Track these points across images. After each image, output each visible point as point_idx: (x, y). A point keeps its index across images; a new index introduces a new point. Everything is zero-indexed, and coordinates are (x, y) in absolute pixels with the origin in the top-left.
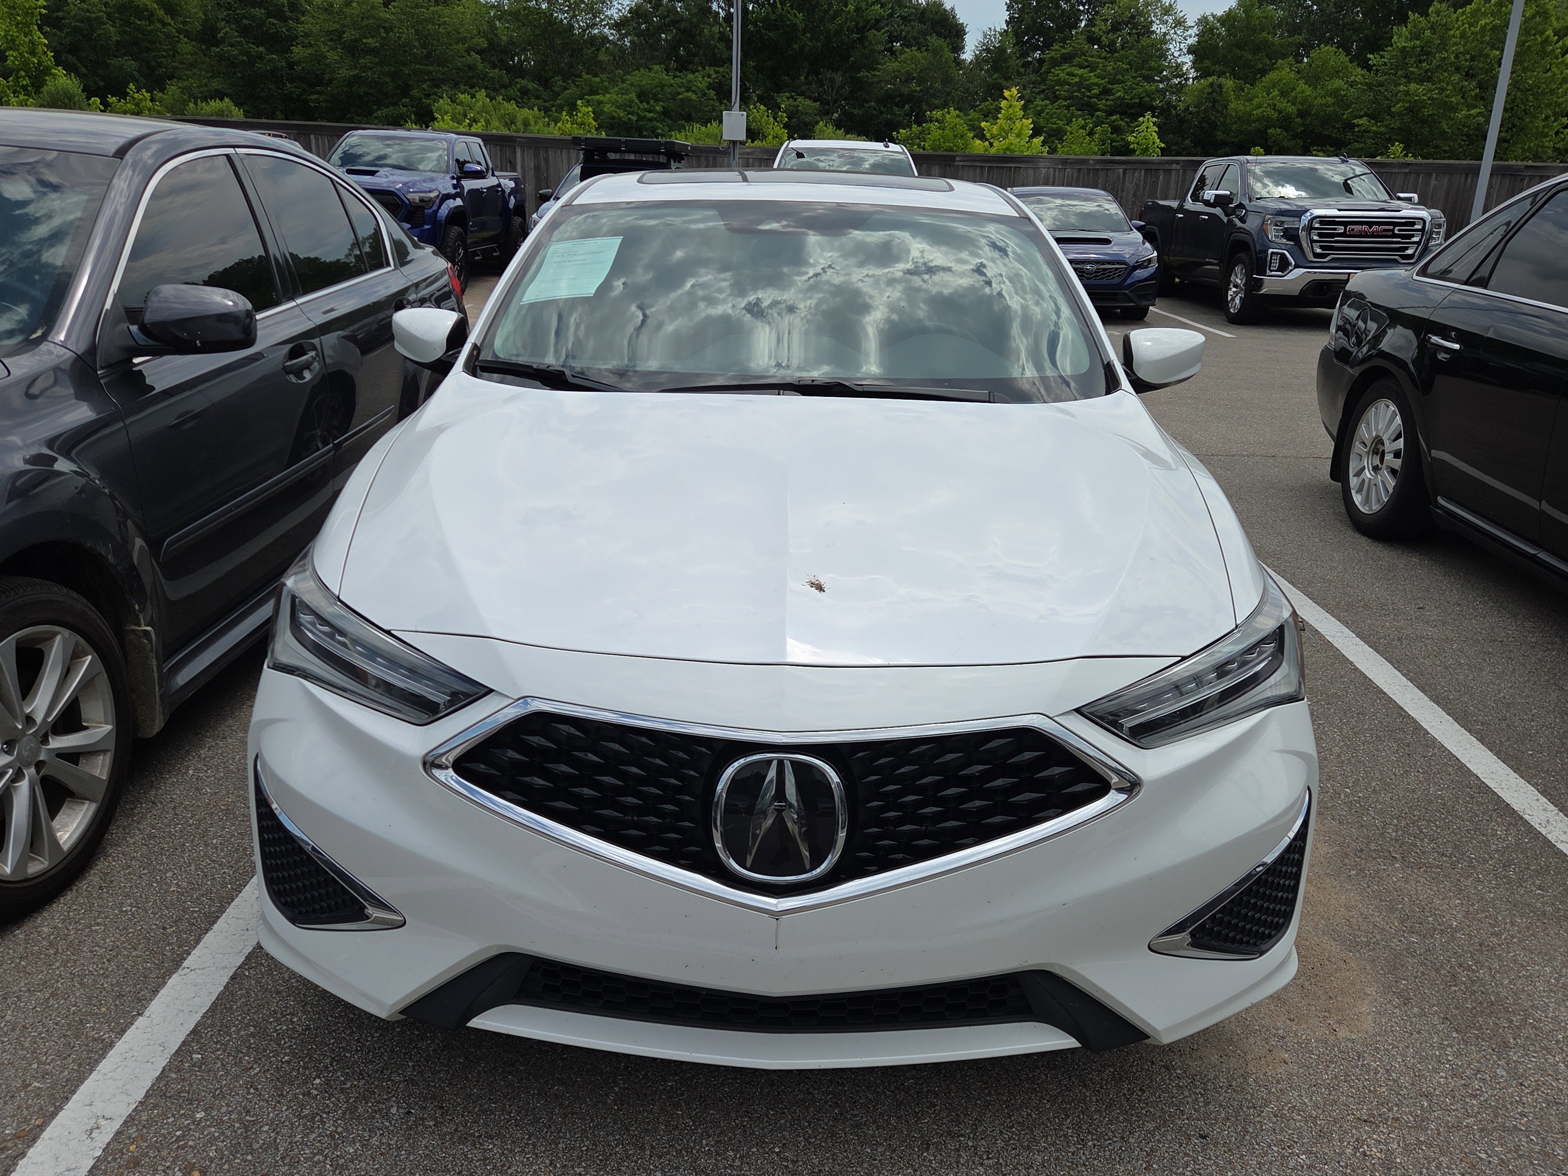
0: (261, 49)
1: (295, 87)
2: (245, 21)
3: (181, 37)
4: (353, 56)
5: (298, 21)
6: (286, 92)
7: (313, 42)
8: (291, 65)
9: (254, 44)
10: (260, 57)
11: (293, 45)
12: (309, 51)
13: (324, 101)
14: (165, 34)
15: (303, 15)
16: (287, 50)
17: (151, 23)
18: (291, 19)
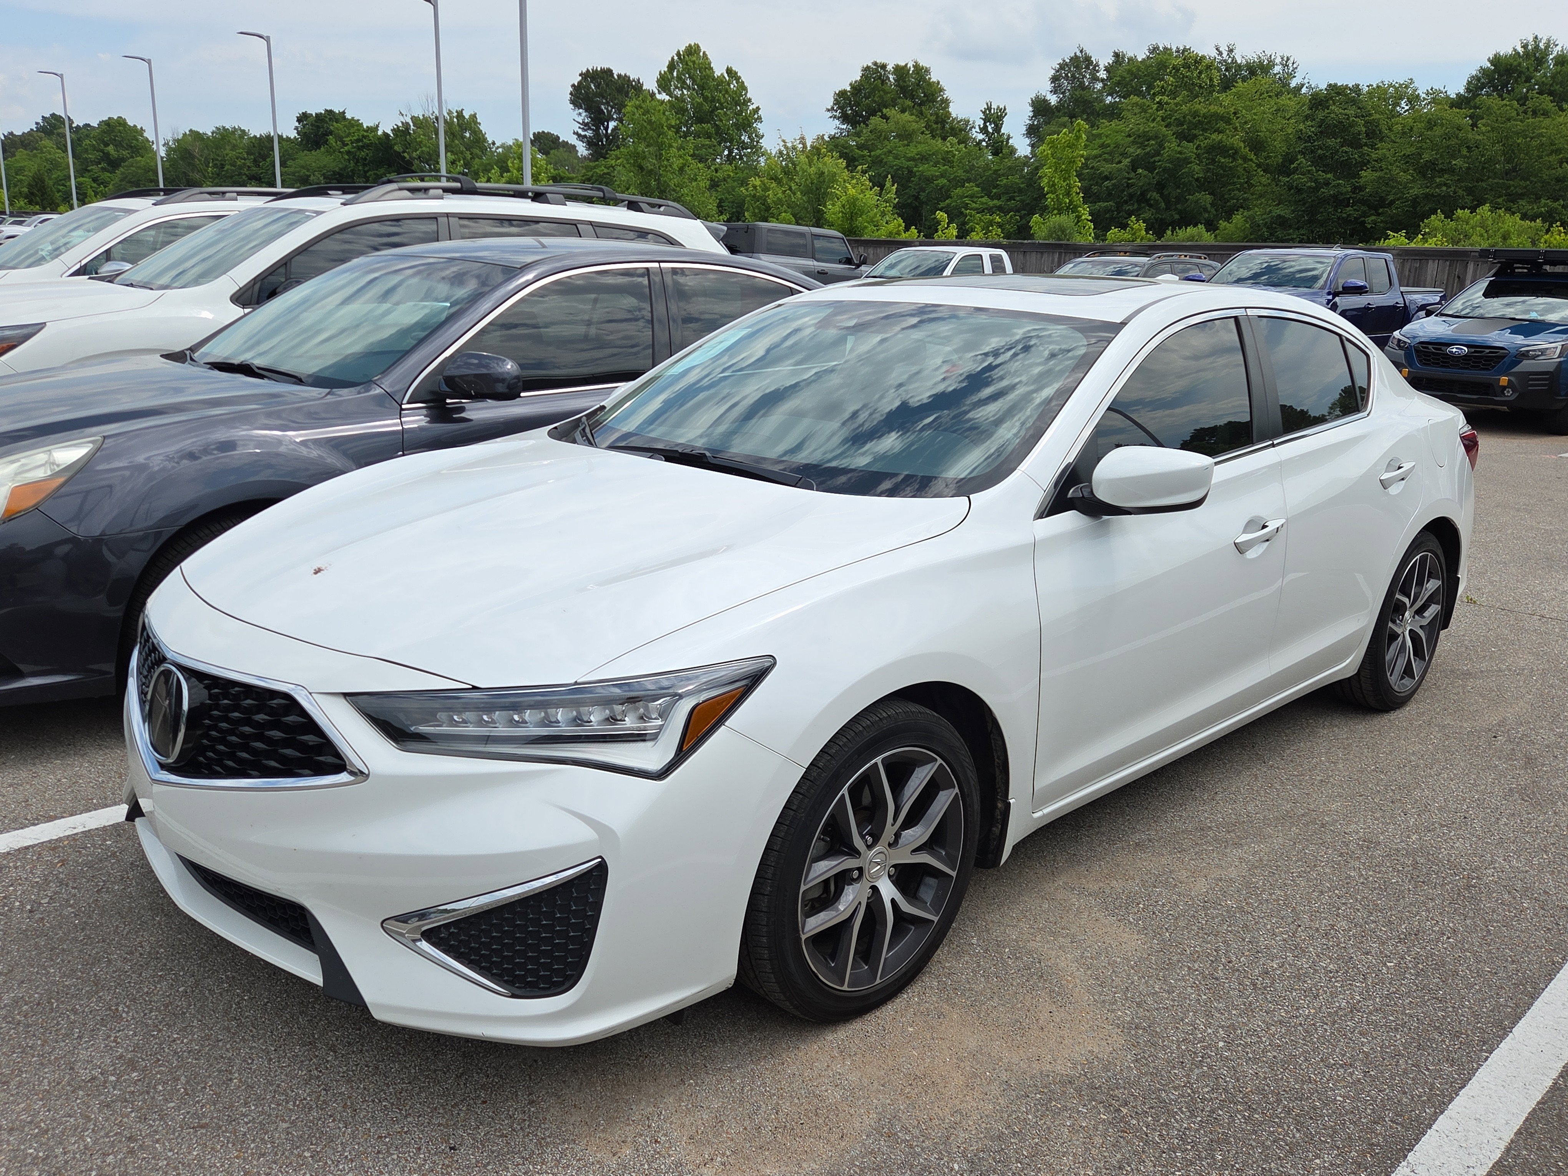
0: (1329, 176)
1: (1355, 210)
2: (1319, 151)
3: (1259, 170)
4: (1424, 176)
5: (1373, 146)
6: (1344, 215)
7: (1384, 167)
8: (1357, 189)
9: (1323, 172)
10: (1327, 184)
11: (1362, 170)
12: (1378, 174)
13: (1382, 221)
14: (1245, 169)
15: (1381, 140)
16: (1357, 176)
17: (1234, 159)
18: (1366, 145)
